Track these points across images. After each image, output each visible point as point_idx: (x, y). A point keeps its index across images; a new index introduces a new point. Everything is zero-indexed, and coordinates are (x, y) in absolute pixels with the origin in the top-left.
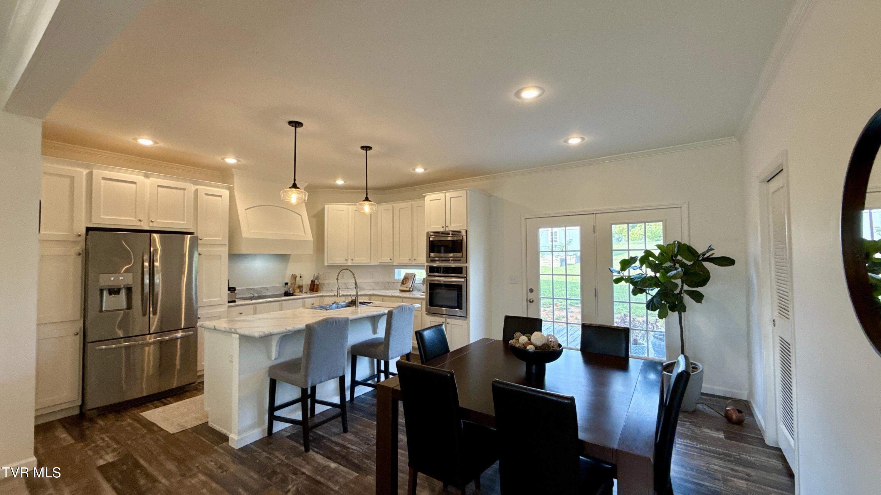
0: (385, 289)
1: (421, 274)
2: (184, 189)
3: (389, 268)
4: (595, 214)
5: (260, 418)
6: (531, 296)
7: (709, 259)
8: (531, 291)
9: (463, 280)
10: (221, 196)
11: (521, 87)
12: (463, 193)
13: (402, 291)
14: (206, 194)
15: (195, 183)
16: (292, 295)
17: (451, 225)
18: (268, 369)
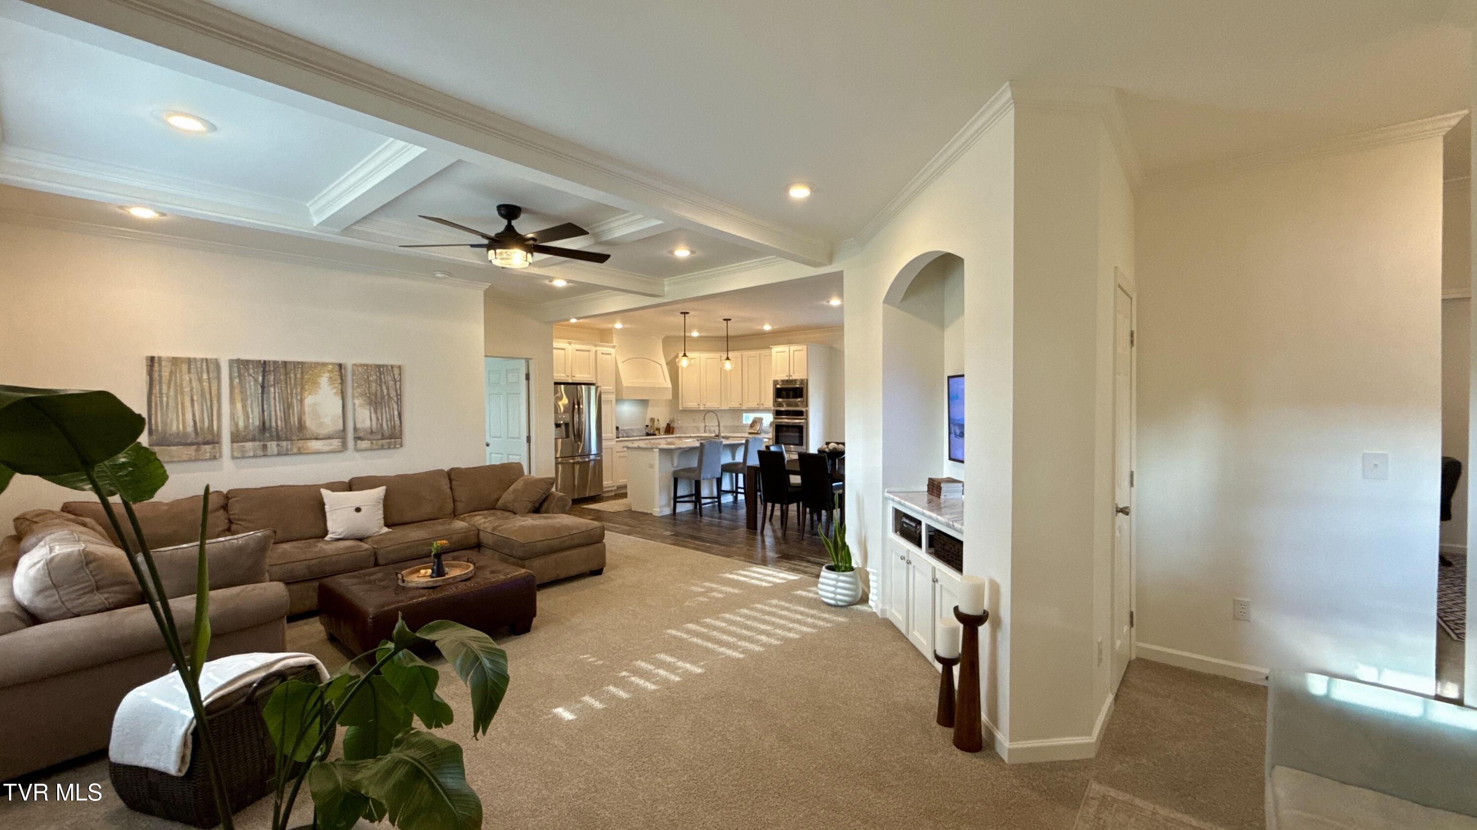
0: (733, 432)
1: (768, 419)
2: (589, 351)
3: (737, 412)
5: (669, 501)
9: (803, 421)
10: (610, 354)
12: (804, 347)
13: (750, 433)
14: (603, 354)
15: (596, 346)
16: (654, 435)
17: (794, 374)
18: (673, 472)
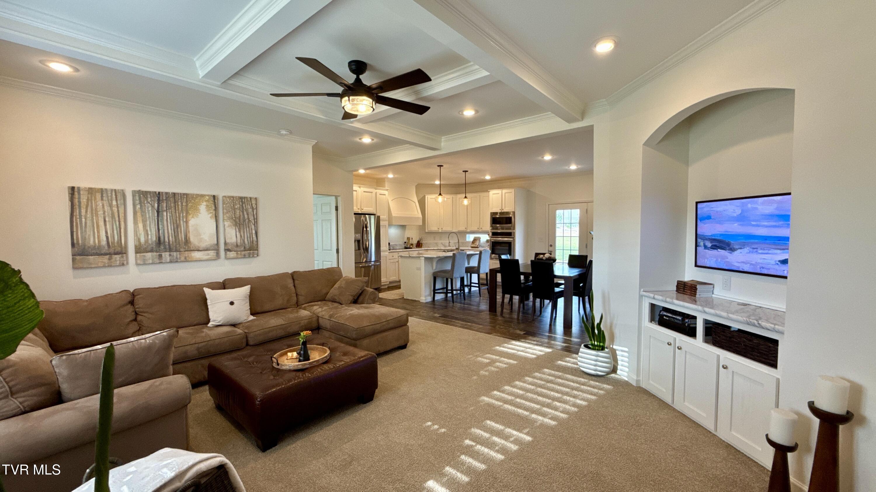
2: (372, 192)
3: (464, 233)
4: (587, 203)
5: (431, 293)
6: (551, 249)
8: (551, 246)
9: (512, 239)
11: (544, 155)
12: (512, 190)
13: (472, 247)
14: (380, 194)
15: (376, 189)
16: (410, 248)
17: (505, 209)
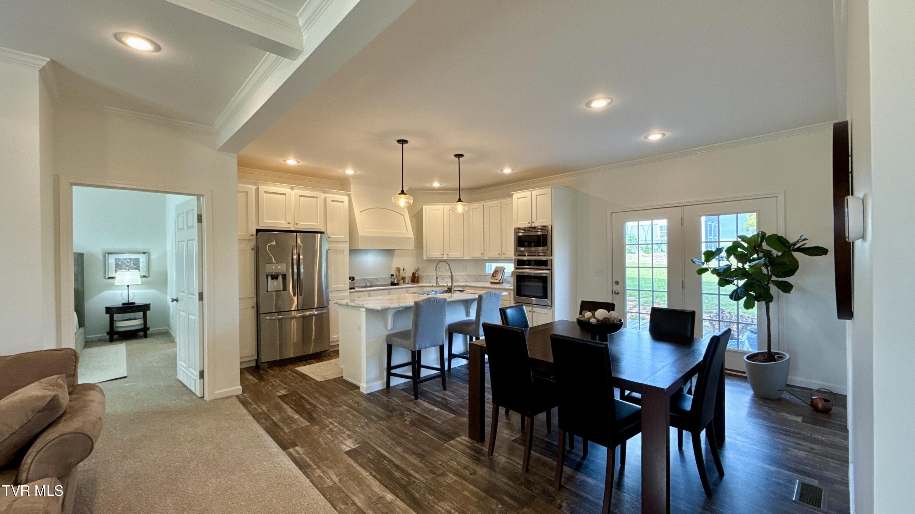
1: (510, 268)
2: (317, 198)
4: (683, 207)
6: (616, 288)
7: (800, 250)
8: (617, 283)
9: (548, 272)
10: (342, 202)
11: (590, 99)
12: (548, 191)
13: (492, 283)
14: (332, 201)
15: (325, 192)
17: (536, 221)
18: (385, 337)
